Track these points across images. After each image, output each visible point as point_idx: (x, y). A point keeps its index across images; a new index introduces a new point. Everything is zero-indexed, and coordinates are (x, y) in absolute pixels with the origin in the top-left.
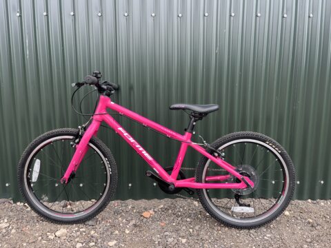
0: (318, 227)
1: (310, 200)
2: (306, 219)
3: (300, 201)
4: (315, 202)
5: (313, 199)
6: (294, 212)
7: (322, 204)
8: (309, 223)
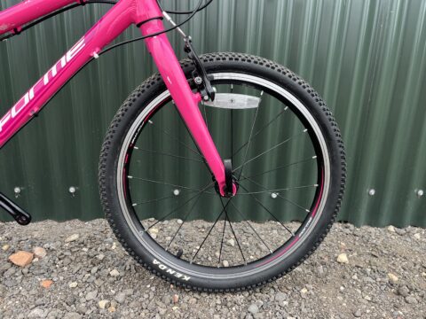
0: (412, 298)
1: (392, 228)
2: (383, 275)
3: (372, 229)
4: (402, 231)
5: (399, 225)
6: (360, 255)
7: (417, 236)
8: (391, 284)
